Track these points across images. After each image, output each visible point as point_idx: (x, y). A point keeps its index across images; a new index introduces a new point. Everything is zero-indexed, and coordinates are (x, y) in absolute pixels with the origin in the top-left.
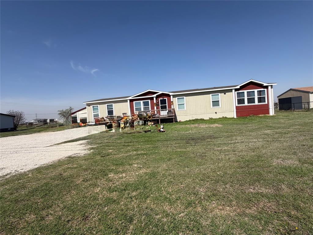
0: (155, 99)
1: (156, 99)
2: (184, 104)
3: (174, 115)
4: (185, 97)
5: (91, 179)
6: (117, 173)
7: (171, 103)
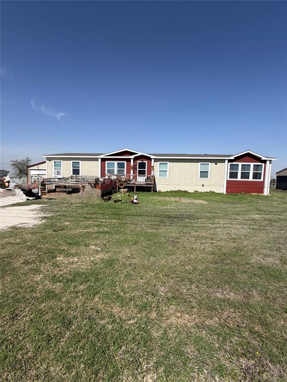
0: (132, 161)
1: (134, 161)
2: (166, 171)
3: (153, 183)
4: (168, 163)
5: (34, 262)
6: (68, 255)
7: (151, 168)
